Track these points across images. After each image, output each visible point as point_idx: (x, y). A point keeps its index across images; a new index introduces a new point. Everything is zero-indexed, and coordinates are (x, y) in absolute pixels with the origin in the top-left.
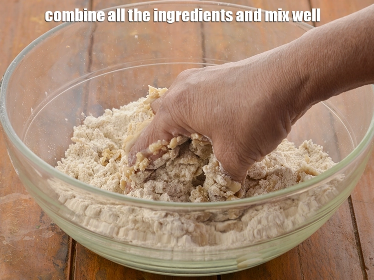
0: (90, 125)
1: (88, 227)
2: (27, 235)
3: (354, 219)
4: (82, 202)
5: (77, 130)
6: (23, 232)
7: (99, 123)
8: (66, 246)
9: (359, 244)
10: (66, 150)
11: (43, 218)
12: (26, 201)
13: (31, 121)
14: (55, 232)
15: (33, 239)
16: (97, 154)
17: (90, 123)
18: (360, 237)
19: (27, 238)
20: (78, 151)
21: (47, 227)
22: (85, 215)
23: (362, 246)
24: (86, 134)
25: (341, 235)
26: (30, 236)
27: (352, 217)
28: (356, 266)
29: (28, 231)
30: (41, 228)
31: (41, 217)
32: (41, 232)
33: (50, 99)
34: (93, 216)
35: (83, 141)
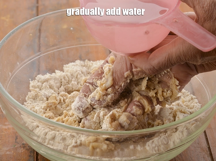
0: (40, 80)
1: (48, 146)
2: (8, 151)
3: (207, 139)
4: (44, 130)
5: (32, 83)
6: (5, 149)
7: (45, 80)
8: (33, 158)
9: (211, 154)
10: (26, 97)
11: (17, 140)
12: (6, 129)
13: (9, 81)
14: (25, 149)
15: (12, 153)
16: (46, 99)
17: (40, 79)
18: (212, 150)
19: (8, 153)
20: (34, 97)
21: (20, 146)
22: (46, 138)
23: (213, 155)
24: (38, 86)
25: (200, 149)
26: (10, 152)
27: (205, 138)
29: (9, 149)
30: (16, 146)
31: (16, 140)
32: (16, 149)
33: (20, 67)
34: (51, 139)
35: (37, 91)
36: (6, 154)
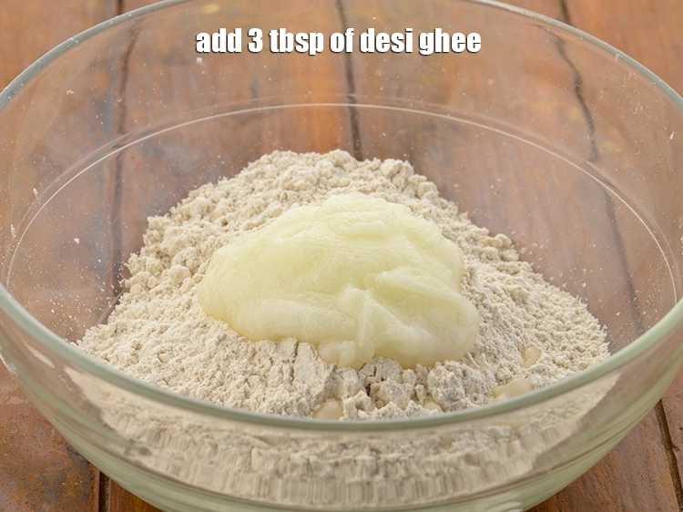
19: (15, 400)
26: (20, 397)
28: (654, 443)
36: (8, 403)
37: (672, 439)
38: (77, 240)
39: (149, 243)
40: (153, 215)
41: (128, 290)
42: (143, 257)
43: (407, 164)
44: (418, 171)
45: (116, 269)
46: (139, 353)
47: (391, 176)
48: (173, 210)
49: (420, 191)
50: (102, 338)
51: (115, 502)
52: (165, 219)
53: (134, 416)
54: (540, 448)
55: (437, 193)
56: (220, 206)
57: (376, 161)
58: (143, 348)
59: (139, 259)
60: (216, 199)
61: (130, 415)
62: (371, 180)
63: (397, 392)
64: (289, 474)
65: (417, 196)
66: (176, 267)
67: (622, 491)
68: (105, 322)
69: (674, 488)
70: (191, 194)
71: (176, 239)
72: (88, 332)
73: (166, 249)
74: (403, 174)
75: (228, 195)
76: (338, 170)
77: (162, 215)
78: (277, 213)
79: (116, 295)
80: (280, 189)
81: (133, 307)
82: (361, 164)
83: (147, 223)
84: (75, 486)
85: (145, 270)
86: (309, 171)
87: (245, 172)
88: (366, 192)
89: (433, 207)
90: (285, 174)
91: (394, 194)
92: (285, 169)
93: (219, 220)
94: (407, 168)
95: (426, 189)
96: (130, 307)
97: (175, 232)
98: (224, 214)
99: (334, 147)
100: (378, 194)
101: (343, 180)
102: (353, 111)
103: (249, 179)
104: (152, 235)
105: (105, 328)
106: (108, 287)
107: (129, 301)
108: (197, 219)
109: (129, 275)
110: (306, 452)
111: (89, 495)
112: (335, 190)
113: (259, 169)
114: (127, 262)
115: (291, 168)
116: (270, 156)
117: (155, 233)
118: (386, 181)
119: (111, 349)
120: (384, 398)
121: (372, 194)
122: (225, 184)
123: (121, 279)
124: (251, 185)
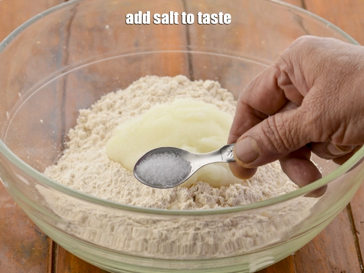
2: (7, 202)
28: (347, 230)
36: (4, 207)
37: (356, 228)
38: (42, 121)
39: (80, 123)
40: (82, 108)
41: (68, 148)
42: (77, 130)
43: (217, 83)
44: (223, 86)
45: (62, 136)
46: (74, 179)
47: (209, 89)
48: (93, 106)
49: (224, 97)
50: (54, 172)
51: (60, 258)
52: (88, 111)
53: (71, 210)
54: (284, 229)
55: (232, 98)
56: (117, 104)
57: (201, 81)
58: (76, 177)
59: (75, 131)
60: (115, 101)
61: (69, 210)
62: (197, 91)
63: (209, 200)
64: (152, 241)
65: (222, 100)
66: (93, 136)
67: (329, 254)
68: (56, 164)
69: (356, 253)
70: (103, 97)
71: (94, 121)
72: (47, 169)
73: (89, 126)
74: (215, 88)
75: (122, 98)
76: (180, 86)
77: (87, 108)
78: (148, 108)
79: (62, 150)
80: (149, 96)
81: (71, 156)
82: (192, 83)
83: (79, 113)
84: (39, 250)
85: (77, 137)
86: (165, 86)
87: (131, 87)
88: (194, 97)
89: (231, 105)
90: (152, 88)
91: (209, 98)
92: (152, 85)
93: (117, 112)
94: (217, 85)
95: (227, 96)
96: (70, 156)
97: (94, 117)
98: (119, 108)
99: (178, 73)
100: (201, 98)
101: (183, 91)
102: (190, 55)
103: (133, 90)
104: (81, 119)
105: (56, 167)
106: (58, 146)
107: (69, 153)
108: (105, 111)
109: (69, 140)
110: (161, 229)
111: (46, 254)
112: (178, 96)
113: (138, 85)
114: (68, 133)
115: (155, 85)
116: (144, 78)
117: (83, 118)
118: (205, 91)
119: (59, 178)
120: (202, 203)
121: (198, 98)
122: (120, 93)
123: (65, 142)
124: (134, 93)
